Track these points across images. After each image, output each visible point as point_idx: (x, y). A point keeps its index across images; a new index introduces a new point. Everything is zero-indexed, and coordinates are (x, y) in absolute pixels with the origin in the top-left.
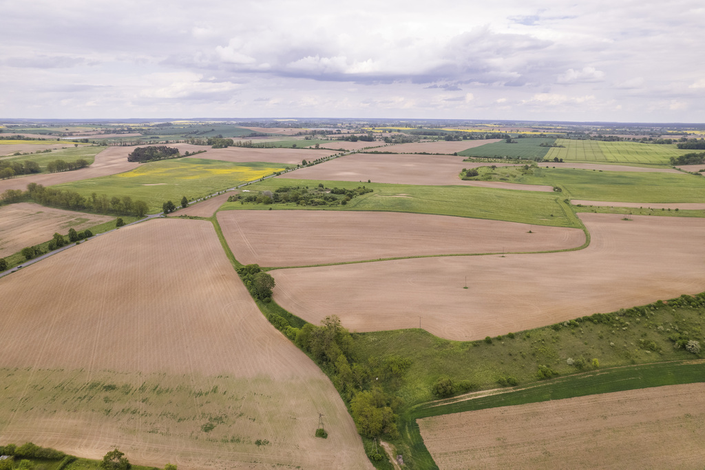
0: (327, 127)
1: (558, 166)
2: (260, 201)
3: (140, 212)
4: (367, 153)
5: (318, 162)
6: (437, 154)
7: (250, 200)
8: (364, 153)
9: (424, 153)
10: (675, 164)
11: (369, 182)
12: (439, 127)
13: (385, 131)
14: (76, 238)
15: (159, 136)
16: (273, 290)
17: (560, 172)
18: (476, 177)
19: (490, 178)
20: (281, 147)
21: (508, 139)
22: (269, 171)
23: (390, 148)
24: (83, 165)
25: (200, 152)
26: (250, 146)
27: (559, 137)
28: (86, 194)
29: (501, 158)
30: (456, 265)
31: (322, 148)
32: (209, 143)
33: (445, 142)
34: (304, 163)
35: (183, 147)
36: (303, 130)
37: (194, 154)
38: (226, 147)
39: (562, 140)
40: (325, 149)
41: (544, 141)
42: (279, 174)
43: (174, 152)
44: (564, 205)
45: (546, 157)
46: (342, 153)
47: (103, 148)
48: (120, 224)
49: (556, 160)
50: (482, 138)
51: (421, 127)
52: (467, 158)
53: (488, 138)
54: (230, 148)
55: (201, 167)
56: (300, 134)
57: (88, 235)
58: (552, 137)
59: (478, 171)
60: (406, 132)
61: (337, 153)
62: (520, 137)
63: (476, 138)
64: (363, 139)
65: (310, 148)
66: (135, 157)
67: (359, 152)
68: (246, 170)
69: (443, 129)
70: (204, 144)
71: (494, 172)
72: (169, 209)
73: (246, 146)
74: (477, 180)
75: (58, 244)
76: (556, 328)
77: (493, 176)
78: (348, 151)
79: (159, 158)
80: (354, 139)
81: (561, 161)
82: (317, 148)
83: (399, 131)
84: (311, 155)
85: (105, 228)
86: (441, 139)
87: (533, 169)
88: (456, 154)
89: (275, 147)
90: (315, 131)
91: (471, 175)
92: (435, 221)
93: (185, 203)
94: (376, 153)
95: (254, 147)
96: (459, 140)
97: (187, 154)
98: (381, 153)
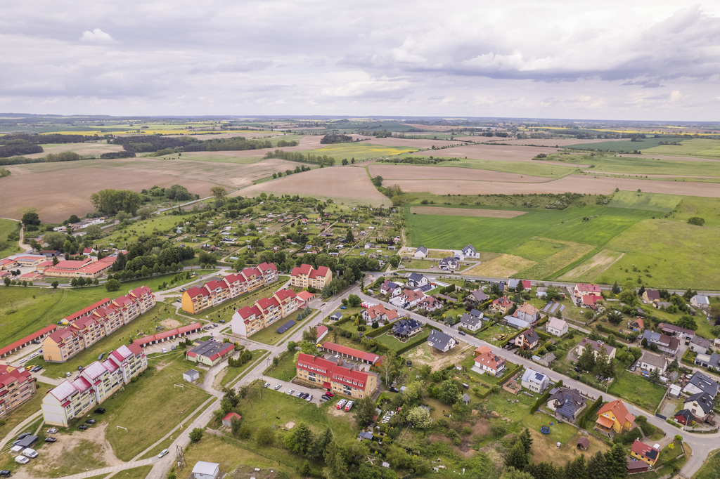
2: (394, 162)
3: (331, 162)
5: (444, 148)
6: (542, 146)
7: (388, 161)
9: (533, 145)
14: (304, 170)
16: (382, 182)
18: (543, 158)
19: (552, 159)
20: (425, 138)
22: (407, 151)
23: (513, 141)
24: (294, 144)
25: (366, 139)
26: (403, 137)
31: (455, 140)
32: (374, 135)
34: (433, 148)
35: (355, 136)
36: (456, 127)
37: (362, 140)
38: (385, 137)
40: (457, 140)
42: (412, 152)
43: (348, 139)
46: (469, 143)
47: (302, 136)
48: (322, 167)
52: (563, 149)
54: (388, 138)
55: (365, 148)
57: (309, 169)
59: (548, 155)
61: (463, 143)
64: (498, 135)
65: (446, 140)
66: (324, 141)
67: (482, 143)
68: (391, 150)
71: (560, 156)
72: (345, 162)
73: (400, 137)
74: (541, 160)
75: (297, 171)
76: (480, 195)
77: (556, 158)
78: (474, 142)
79: (339, 142)
80: (489, 135)
82: (452, 140)
83: (547, 130)
85: (316, 168)
88: (557, 147)
89: (421, 139)
91: (541, 157)
93: (353, 161)
95: (406, 138)
97: (358, 140)
98: (499, 144)
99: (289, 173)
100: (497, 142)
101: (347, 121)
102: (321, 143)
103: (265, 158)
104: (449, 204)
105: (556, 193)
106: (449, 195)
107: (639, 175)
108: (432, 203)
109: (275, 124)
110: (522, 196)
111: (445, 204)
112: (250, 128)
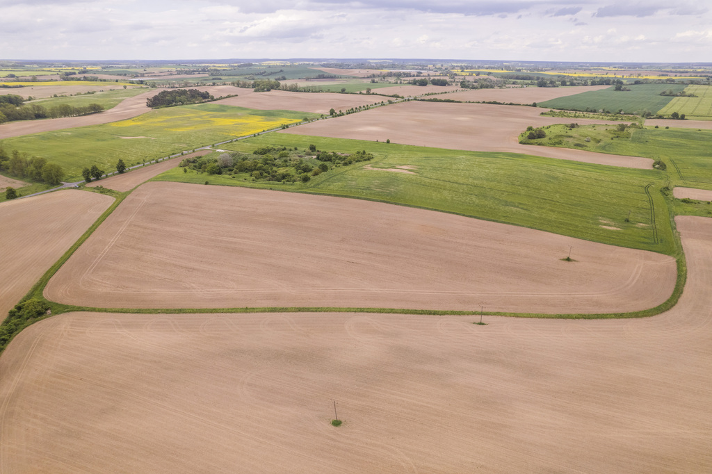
0: (413, 68)
1: (675, 125)
4: (424, 100)
5: (351, 111)
6: (511, 104)
8: (421, 100)
9: (495, 103)
11: (388, 142)
12: (542, 70)
13: (472, 74)
15: (221, 77)
17: (675, 136)
18: (539, 140)
19: (560, 143)
20: (328, 91)
21: (619, 85)
22: (279, 122)
23: (460, 95)
26: (296, 90)
27: (692, 82)
29: (595, 111)
31: (373, 94)
33: (536, 88)
34: (332, 112)
36: (379, 72)
38: (269, 90)
39: (695, 87)
40: (376, 94)
41: (668, 88)
42: (286, 127)
44: (658, 197)
45: (660, 112)
46: (394, 99)
49: (675, 116)
50: (585, 84)
51: (519, 70)
52: (547, 110)
53: (593, 84)
54: (273, 92)
58: (683, 83)
59: (546, 132)
60: (496, 75)
62: (637, 82)
63: (579, 84)
64: (435, 82)
65: (361, 93)
66: (155, 103)
67: (415, 99)
69: (546, 73)
70: (247, 87)
71: (570, 133)
73: (291, 89)
74: (539, 144)
77: (566, 139)
78: (403, 98)
80: (425, 83)
81: (683, 118)
82: (368, 93)
83: (489, 74)
86: (532, 84)
87: (632, 131)
88: (534, 105)
89: (322, 91)
90: (391, 73)
91: (535, 136)
93: (120, 168)
94: (435, 100)
95: (300, 91)
96: (554, 86)
98: (441, 101)
100: (439, 97)
102: (148, 106)
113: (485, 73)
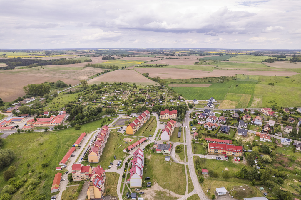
0: (159, 51)
2: (143, 67)
3: (117, 68)
5: (155, 61)
6: (192, 59)
7: (140, 67)
8: (170, 59)
9: (188, 59)
10: (263, 62)
11: (169, 64)
12: (202, 51)
13: (180, 53)
14: (108, 71)
15: (103, 54)
16: (149, 75)
19: (202, 64)
20: (144, 57)
22: (143, 62)
23: (179, 57)
25: (121, 58)
26: (135, 57)
28: (104, 65)
30: (179, 74)
32: (122, 56)
34: (152, 61)
35: (116, 57)
36: (150, 52)
37: (120, 58)
38: (127, 57)
40: (158, 57)
42: (145, 63)
43: (113, 58)
46: (163, 58)
48: (114, 70)
54: (129, 57)
55: (124, 61)
56: (149, 54)
57: (109, 71)
59: (199, 62)
60: (187, 53)
61: (162, 59)
64: (170, 55)
65: (153, 57)
66: (104, 59)
67: (168, 58)
68: (136, 62)
70: (120, 56)
71: (204, 63)
72: (123, 68)
73: (133, 57)
75: (105, 72)
78: (165, 58)
79: (110, 59)
80: (168, 55)
82: (155, 57)
83: (185, 53)
84: (154, 59)
86: (198, 55)
88: (198, 59)
89: (142, 57)
91: (197, 63)
92: (180, 69)
93: (126, 67)
94: (173, 59)
97: (118, 58)
98: (175, 59)
99: (102, 73)
100: (174, 58)
101: (101, 50)
102: (102, 60)
103: (85, 67)
104: (182, 83)
105: (218, 77)
106: (180, 79)
107: (237, 69)
108: (175, 83)
109: (70, 52)
110: (207, 78)
111: (180, 83)
112: (62, 54)
113: (184, 53)
